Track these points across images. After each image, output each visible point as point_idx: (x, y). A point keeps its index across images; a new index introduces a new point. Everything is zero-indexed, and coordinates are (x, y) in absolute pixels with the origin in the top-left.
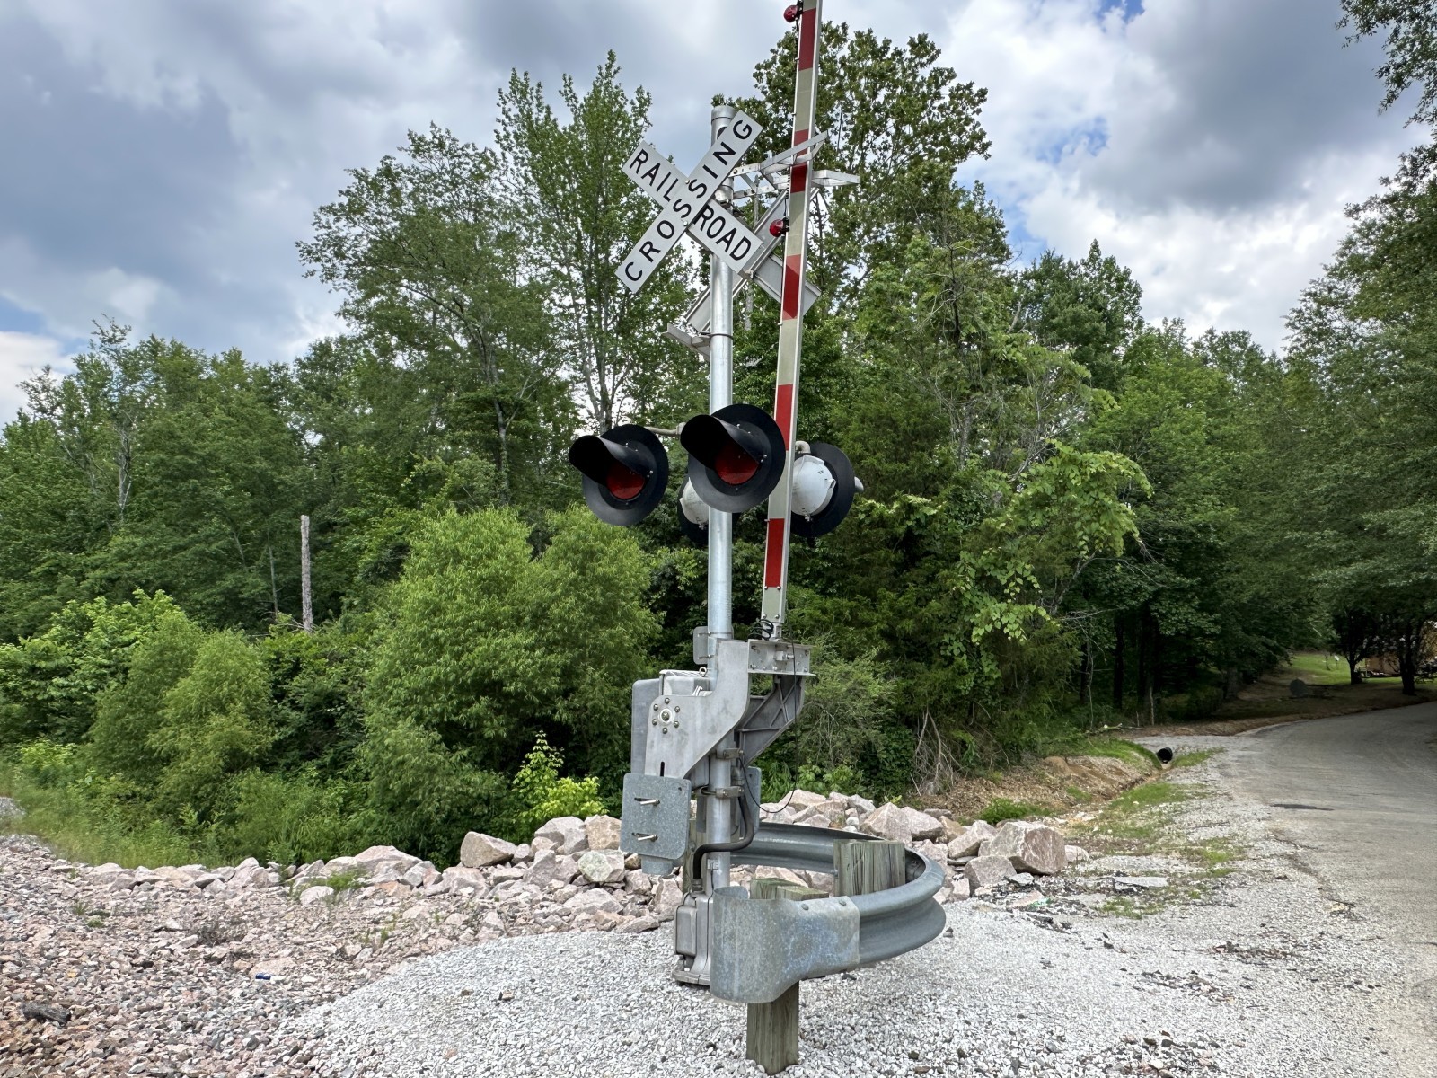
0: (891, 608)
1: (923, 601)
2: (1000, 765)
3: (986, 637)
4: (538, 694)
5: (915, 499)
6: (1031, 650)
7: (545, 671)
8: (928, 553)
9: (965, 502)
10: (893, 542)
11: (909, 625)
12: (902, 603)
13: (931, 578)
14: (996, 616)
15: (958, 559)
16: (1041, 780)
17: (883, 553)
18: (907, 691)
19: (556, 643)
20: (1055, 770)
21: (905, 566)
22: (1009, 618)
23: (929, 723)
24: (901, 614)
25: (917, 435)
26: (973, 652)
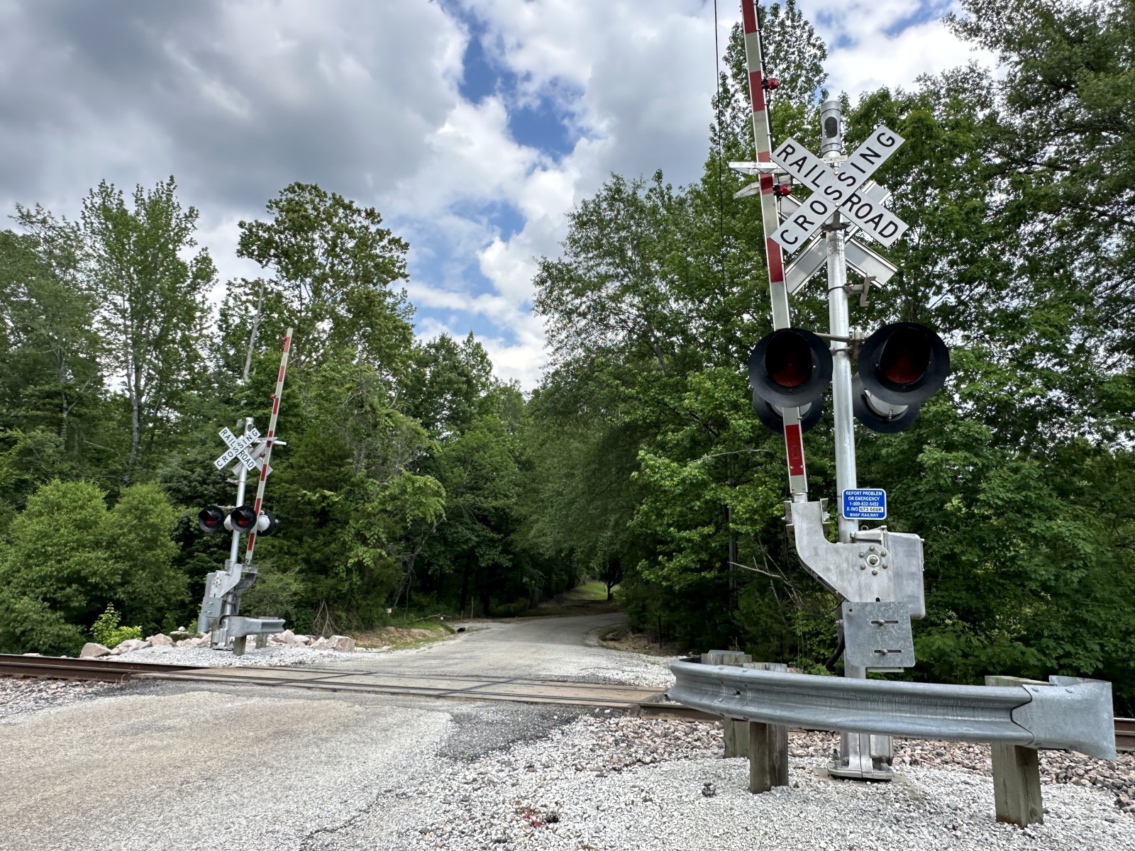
0: (309, 547)
1: (326, 544)
2: (358, 628)
3: (355, 564)
4: (109, 585)
5: (328, 493)
6: (377, 571)
7: (113, 572)
8: (332, 520)
9: (356, 492)
10: (314, 514)
11: (317, 556)
12: (315, 545)
13: (332, 533)
14: (360, 554)
15: (348, 523)
16: (380, 636)
17: (308, 518)
18: (314, 590)
19: (120, 557)
20: (388, 632)
21: (320, 525)
22: (365, 555)
23: (324, 609)
24: (314, 550)
25: (334, 457)
26: (349, 571)
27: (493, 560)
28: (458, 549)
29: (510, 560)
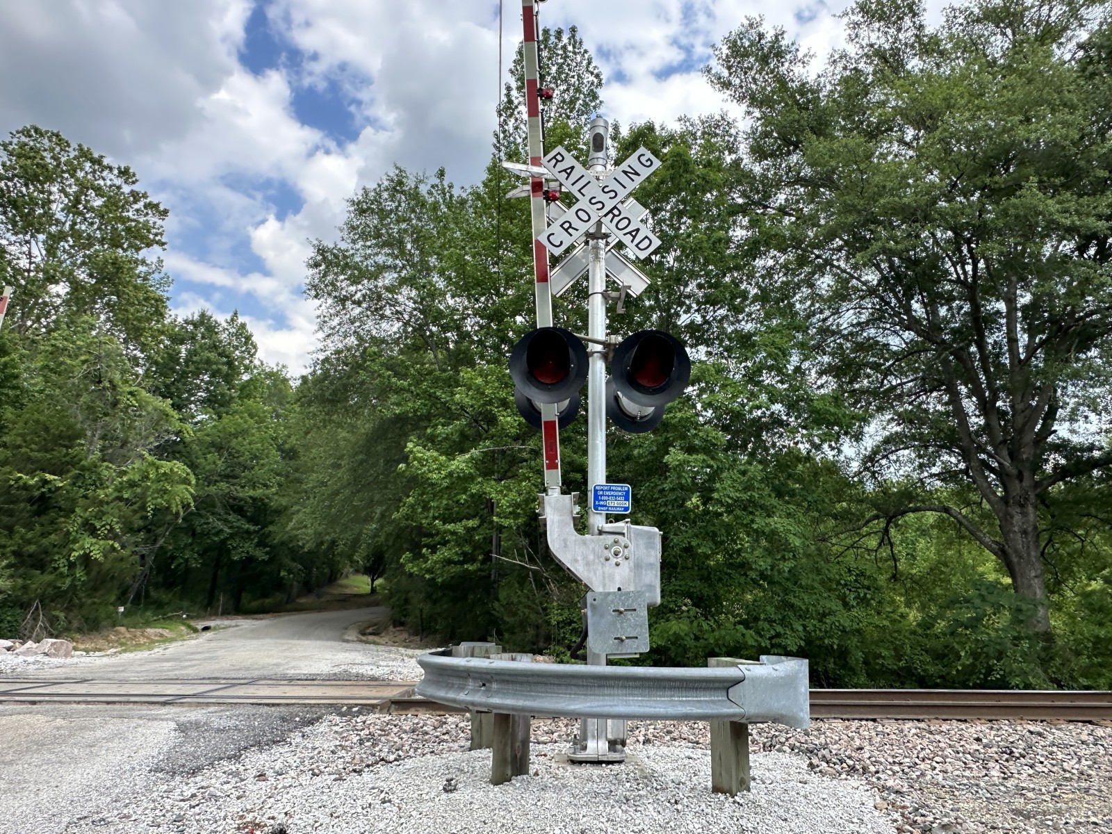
0: (22, 538)
1: (44, 535)
2: (80, 630)
3: (79, 557)
5: (49, 477)
6: (108, 566)
8: (55, 507)
9: (86, 476)
10: (31, 500)
11: (32, 548)
12: (29, 535)
13: (52, 522)
14: (87, 546)
15: (73, 511)
16: (106, 639)
17: (22, 505)
18: (25, 587)
20: (117, 633)
21: (38, 513)
22: (94, 547)
23: (37, 608)
24: (29, 542)
25: (61, 437)
26: (72, 565)
27: (248, 552)
28: (209, 541)
29: (267, 553)
